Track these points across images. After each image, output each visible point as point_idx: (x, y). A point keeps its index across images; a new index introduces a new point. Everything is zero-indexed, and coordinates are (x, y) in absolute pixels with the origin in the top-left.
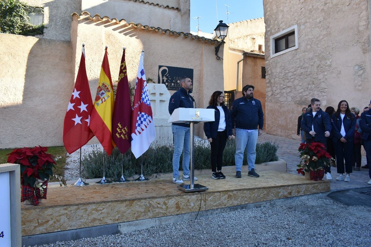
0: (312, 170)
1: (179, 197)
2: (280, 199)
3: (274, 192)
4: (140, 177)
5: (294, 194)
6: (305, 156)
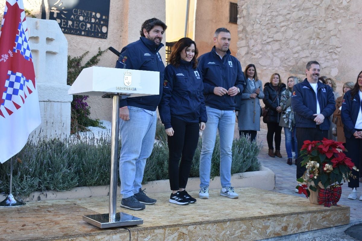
0: (322, 187)
1: (88, 237)
2: (268, 239)
3: (258, 226)
4: (8, 198)
5: (291, 230)
6: (312, 162)
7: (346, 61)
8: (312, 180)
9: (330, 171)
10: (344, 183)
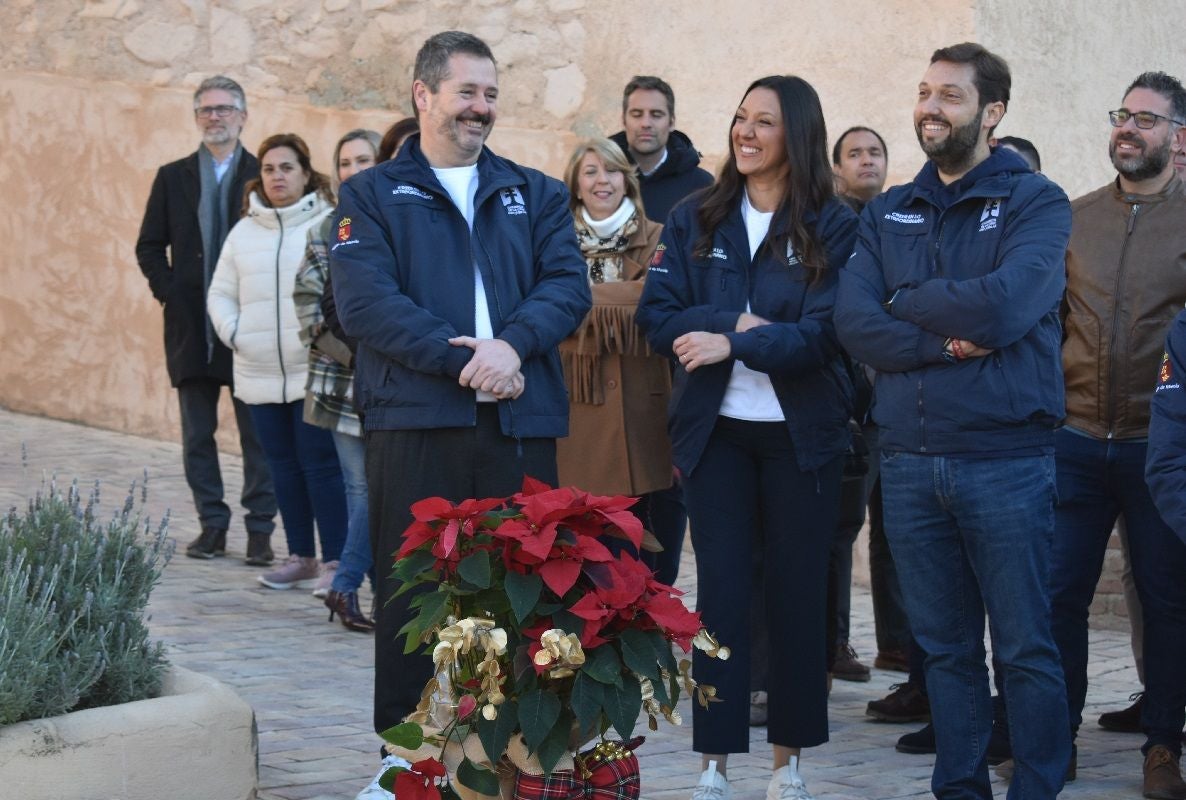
7: (624, 25)
8: (474, 730)
9: (570, 672)
10: (650, 735)
